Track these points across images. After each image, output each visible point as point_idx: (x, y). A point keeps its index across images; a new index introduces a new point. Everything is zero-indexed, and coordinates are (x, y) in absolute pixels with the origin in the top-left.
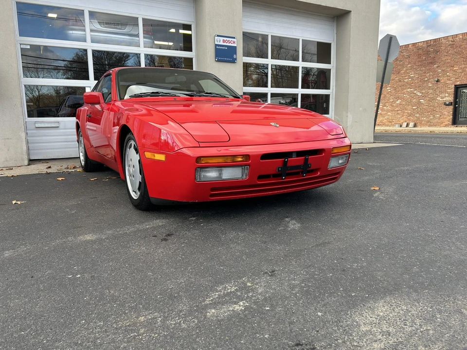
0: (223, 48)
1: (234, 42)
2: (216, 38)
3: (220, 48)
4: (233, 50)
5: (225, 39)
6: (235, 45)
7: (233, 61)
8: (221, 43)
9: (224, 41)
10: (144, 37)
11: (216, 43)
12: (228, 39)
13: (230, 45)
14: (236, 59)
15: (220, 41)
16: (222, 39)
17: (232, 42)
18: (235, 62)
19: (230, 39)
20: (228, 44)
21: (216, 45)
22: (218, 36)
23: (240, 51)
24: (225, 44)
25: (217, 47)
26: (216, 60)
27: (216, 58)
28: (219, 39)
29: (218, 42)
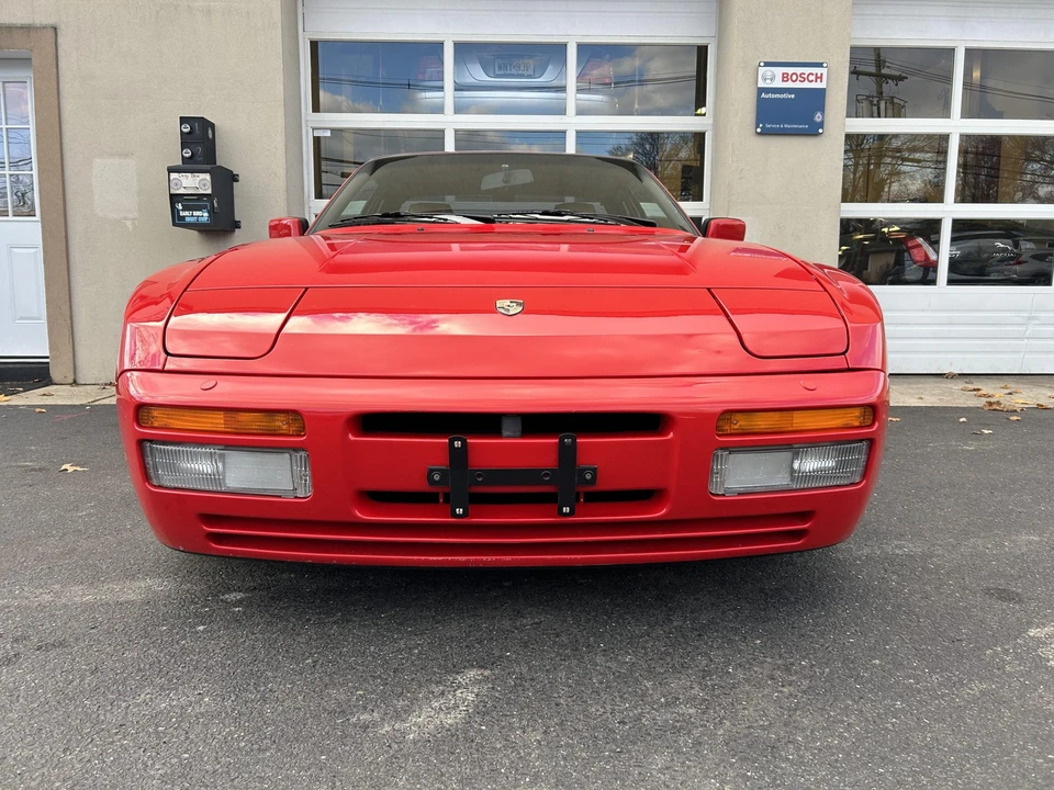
0: (782, 96)
1: (819, 78)
2: (761, 71)
3: (774, 96)
4: (816, 99)
5: (790, 70)
6: (822, 85)
7: (813, 131)
8: (778, 84)
9: (785, 77)
10: (579, 90)
11: (761, 85)
12: (799, 70)
13: (806, 85)
14: (821, 125)
15: (774, 79)
16: (779, 71)
17: (811, 78)
18: (818, 134)
19: (807, 70)
20: (798, 85)
21: (761, 90)
22: (767, 64)
23: (837, 100)
24: (789, 85)
25: (763, 95)
26: (759, 130)
27: (757, 127)
28: (769, 73)
29: (768, 81)
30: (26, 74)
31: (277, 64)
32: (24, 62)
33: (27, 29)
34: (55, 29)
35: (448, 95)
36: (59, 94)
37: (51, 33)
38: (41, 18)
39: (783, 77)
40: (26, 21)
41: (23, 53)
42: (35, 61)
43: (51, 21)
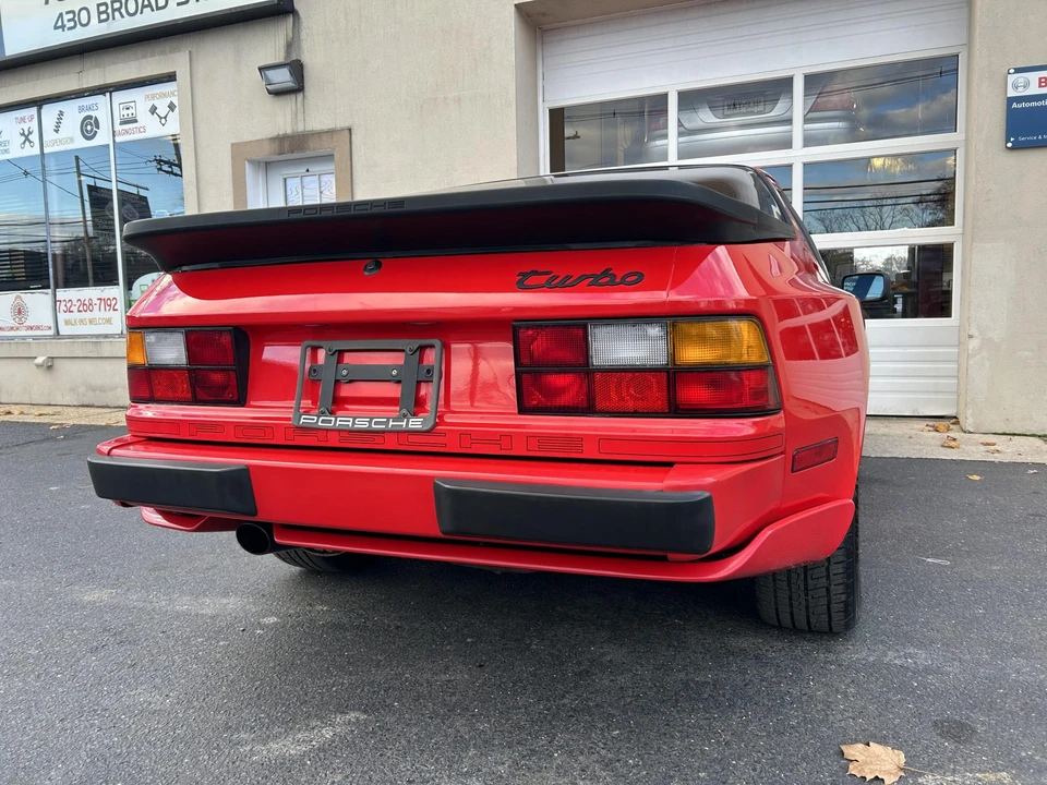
0: (1039, 104)
2: (1011, 79)
3: (1028, 105)
8: (1034, 90)
9: (1042, 83)
10: (807, 121)
11: (1011, 93)
15: (1028, 85)
16: (1035, 76)
21: (1010, 100)
22: (1018, 70)
25: (1015, 105)
26: (1009, 145)
27: (1008, 141)
28: (1021, 80)
29: (1020, 89)
30: (331, 167)
31: (512, 136)
32: (329, 157)
33: (331, 132)
34: (350, 130)
35: (672, 142)
36: (352, 181)
37: (347, 133)
38: (341, 123)
39: (1040, 82)
40: (331, 126)
41: (329, 151)
42: (337, 156)
43: (347, 125)
